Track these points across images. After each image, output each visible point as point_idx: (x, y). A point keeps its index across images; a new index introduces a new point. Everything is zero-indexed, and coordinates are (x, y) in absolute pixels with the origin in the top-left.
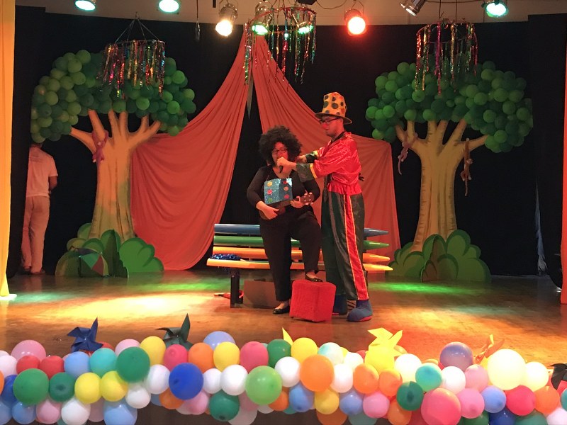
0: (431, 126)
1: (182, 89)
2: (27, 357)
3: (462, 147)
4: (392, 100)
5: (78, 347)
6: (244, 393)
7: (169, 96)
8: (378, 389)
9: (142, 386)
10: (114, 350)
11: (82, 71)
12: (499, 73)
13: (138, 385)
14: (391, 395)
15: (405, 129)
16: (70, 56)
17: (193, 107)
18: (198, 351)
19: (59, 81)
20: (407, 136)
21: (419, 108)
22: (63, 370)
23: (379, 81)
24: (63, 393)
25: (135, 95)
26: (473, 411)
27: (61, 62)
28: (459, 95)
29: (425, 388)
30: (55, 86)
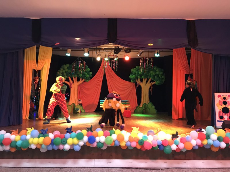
0: (144, 79)
1: (89, 72)
2: (56, 135)
3: (150, 84)
4: (135, 74)
5: (67, 132)
6: (105, 142)
7: (86, 73)
8: (134, 141)
9: (82, 141)
10: (76, 133)
11: (67, 68)
12: (158, 68)
13: (81, 141)
14: (137, 142)
15: (138, 80)
16: (65, 65)
17: (92, 76)
18: (94, 132)
19: (62, 71)
20: (138, 82)
21: (141, 76)
22: (64, 137)
23: (132, 70)
24: (64, 143)
25: (79, 73)
26: (155, 145)
27: (63, 67)
28: (149, 73)
29: (144, 140)
30: (61, 72)
